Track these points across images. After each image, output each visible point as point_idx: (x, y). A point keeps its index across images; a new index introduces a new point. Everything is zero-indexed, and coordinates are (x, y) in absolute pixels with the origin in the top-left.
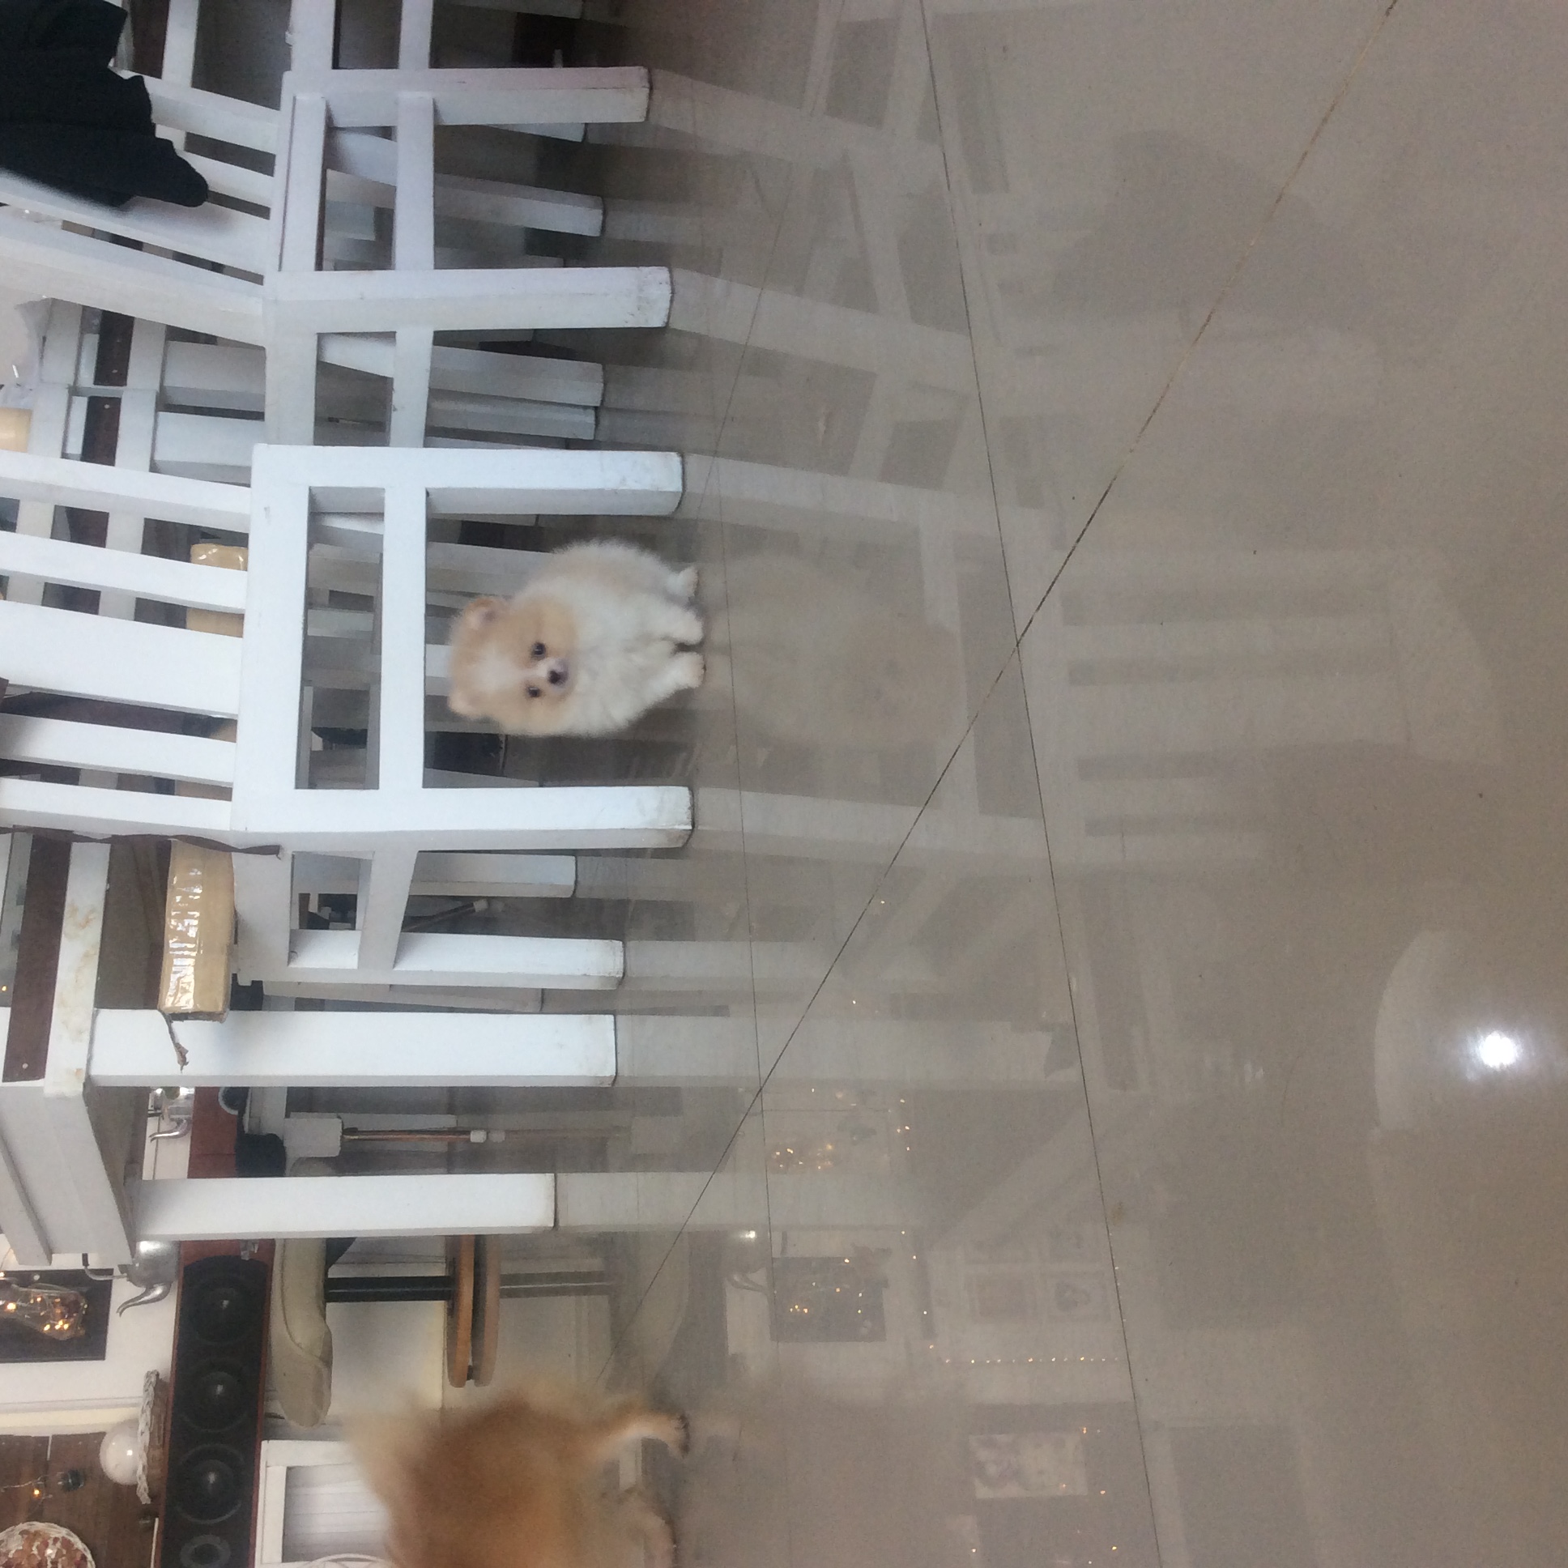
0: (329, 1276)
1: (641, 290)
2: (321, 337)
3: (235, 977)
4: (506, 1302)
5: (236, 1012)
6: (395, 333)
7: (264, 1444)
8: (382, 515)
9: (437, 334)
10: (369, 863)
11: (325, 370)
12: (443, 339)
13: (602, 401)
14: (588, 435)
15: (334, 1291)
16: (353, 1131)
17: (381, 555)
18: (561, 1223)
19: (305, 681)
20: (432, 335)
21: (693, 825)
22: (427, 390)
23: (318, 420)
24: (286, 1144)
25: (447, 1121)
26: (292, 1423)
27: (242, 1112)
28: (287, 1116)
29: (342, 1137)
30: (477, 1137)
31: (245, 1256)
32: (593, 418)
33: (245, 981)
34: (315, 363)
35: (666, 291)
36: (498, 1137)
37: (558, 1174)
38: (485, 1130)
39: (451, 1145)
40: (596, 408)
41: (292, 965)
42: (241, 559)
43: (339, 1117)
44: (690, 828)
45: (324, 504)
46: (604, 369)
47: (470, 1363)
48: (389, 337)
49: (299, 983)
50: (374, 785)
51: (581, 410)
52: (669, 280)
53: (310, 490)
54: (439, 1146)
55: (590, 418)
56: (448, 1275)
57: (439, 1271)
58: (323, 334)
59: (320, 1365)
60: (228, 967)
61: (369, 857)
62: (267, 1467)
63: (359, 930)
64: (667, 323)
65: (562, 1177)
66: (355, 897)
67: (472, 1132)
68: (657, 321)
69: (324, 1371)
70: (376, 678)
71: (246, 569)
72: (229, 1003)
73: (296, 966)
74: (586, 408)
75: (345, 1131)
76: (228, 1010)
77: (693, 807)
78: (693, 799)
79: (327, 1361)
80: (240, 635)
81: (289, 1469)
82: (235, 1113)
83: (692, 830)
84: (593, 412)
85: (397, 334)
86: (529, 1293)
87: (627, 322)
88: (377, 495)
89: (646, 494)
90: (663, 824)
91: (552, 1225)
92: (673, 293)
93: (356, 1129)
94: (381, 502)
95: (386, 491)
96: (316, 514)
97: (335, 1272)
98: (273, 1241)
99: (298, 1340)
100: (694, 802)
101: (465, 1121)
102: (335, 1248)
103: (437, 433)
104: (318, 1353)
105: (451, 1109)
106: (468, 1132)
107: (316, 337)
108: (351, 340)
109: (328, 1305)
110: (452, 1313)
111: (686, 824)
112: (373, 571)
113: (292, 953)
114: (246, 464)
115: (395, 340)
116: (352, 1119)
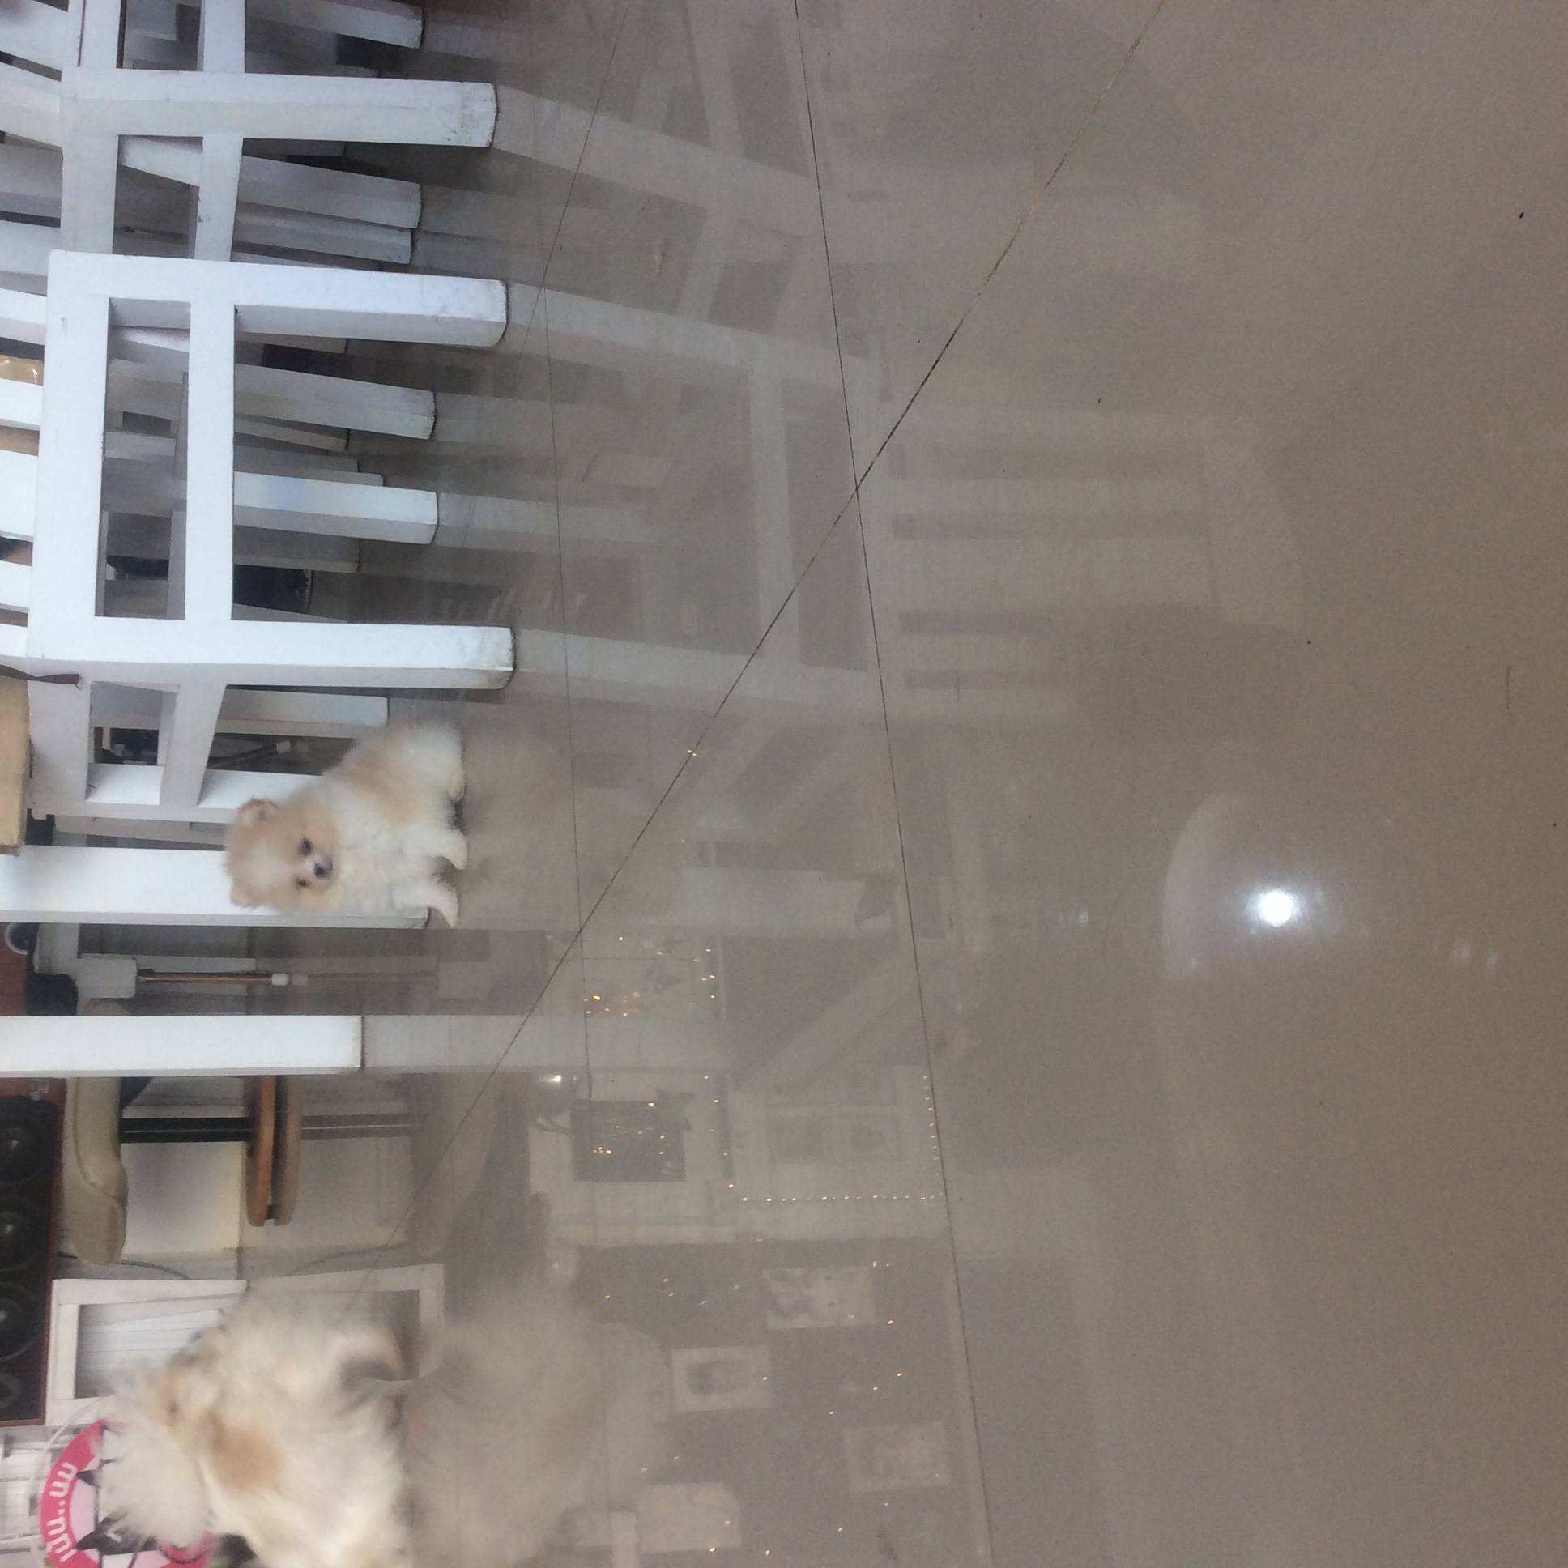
0: (125, 1117)
1: (464, 106)
2: (122, 139)
3: (29, 811)
4: (309, 1143)
5: (30, 847)
6: (202, 138)
7: (56, 1282)
8: (187, 331)
9: (246, 141)
10: (172, 697)
11: (125, 174)
12: (254, 148)
13: (419, 223)
14: (405, 260)
15: (128, 1132)
16: (149, 972)
17: (186, 375)
18: (369, 1065)
19: (104, 505)
20: (242, 141)
21: (515, 666)
22: (235, 203)
23: (118, 230)
24: (79, 984)
25: (247, 965)
26: (85, 1262)
27: (31, 954)
28: (79, 957)
29: (137, 979)
30: (279, 980)
31: (35, 1096)
32: (409, 241)
33: (39, 815)
34: (115, 169)
35: (491, 107)
36: (301, 980)
37: (366, 1016)
38: (287, 973)
39: (250, 987)
40: (413, 231)
41: (91, 800)
42: (35, 373)
43: (134, 959)
44: (511, 669)
45: (128, 318)
46: (421, 189)
47: (270, 1202)
48: (195, 142)
49: (95, 819)
50: (179, 614)
51: (397, 232)
52: (494, 98)
53: (110, 299)
54: (238, 989)
55: (405, 241)
56: (248, 1116)
57: (237, 1113)
58: (126, 136)
59: (116, 1205)
60: (23, 801)
61: (174, 690)
62: (59, 1305)
63: (161, 765)
64: (491, 144)
65: (370, 1019)
66: (157, 732)
67: (274, 976)
68: (480, 140)
69: (119, 1212)
70: (181, 505)
71: (40, 383)
72: (24, 837)
73: (93, 801)
74: (401, 229)
75: (141, 973)
76: (24, 843)
77: (515, 649)
78: (515, 641)
79: (122, 1200)
80: (35, 452)
81: (82, 1308)
82: (24, 953)
83: (513, 672)
84: (409, 235)
85: (204, 140)
86: (332, 1135)
87: (449, 140)
88: (183, 308)
89: (468, 322)
90: (484, 665)
91: (358, 1066)
92: (498, 111)
93: (151, 970)
94: (187, 318)
95: (192, 306)
96: (117, 326)
97: (130, 1113)
98: (63, 1080)
99: (93, 1179)
100: (515, 644)
101: (264, 964)
102: (131, 1088)
103: (244, 248)
104: (113, 1192)
105: (250, 953)
106: (269, 975)
107: (118, 138)
108: (155, 144)
109: (123, 1145)
110: (252, 1154)
111: (508, 666)
112: (177, 393)
113: (90, 788)
114: (41, 273)
115: (202, 148)
116: (148, 962)
